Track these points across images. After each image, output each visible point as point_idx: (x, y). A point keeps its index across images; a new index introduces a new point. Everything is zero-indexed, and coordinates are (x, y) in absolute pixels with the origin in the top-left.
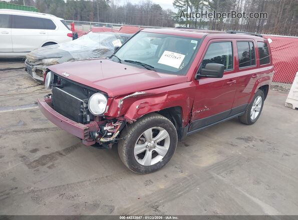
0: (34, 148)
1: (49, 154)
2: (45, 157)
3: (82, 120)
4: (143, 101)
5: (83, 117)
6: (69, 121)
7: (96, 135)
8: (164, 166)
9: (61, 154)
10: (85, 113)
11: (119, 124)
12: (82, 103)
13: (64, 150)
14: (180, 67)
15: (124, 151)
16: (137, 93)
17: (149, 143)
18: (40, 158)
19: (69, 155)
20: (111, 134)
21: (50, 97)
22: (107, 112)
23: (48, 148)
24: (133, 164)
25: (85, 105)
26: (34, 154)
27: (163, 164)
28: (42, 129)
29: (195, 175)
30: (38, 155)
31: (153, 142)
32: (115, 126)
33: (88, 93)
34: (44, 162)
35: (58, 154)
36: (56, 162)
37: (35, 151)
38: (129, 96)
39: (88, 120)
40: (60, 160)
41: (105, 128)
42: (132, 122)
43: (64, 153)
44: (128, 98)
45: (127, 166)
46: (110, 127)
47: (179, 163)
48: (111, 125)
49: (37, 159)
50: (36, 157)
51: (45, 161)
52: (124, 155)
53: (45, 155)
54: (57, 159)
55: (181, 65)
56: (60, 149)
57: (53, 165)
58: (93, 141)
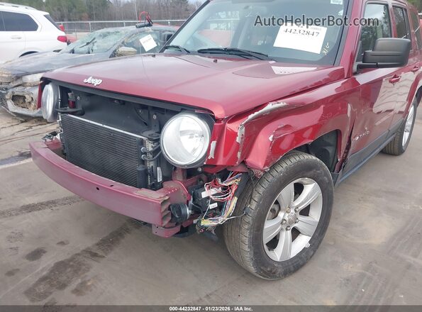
0: (34, 247)
1: (68, 257)
2: (60, 266)
3: (146, 181)
4: (281, 123)
5: (147, 175)
6: (118, 186)
7: (189, 211)
8: (313, 254)
9: (95, 255)
10: (151, 164)
11: (233, 182)
12: (142, 143)
13: (97, 244)
14: (322, 49)
15: (246, 240)
16: (270, 107)
17: (287, 215)
18: (52, 271)
19: (111, 255)
20: (215, 205)
21: (58, 137)
22: (211, 155)
23: (62, 243)
24: (263, 265)
25: (150, 146)
26: (35, 262)
27: (312, 253)
28: (42, 204)
29: (374, 265)
30: (46, 262)
31: (292, 211)
32: (225, 188)
33: (150, 117)
34: (63, 278)
35: (88, 255)
36: (89, 274)
37: (36, 255)
38: (256, 113)
39: (160, 179)
40: (96, 268)
41: (204, 195)
42: (262, 173)
43: (100, 253)
44: (253, 119)
45: (252, 269)
46: (214, 191)
47: (332, 243)
48: (216, 185)
49: (45, 273)
50: (42, 271)
51: (65, 278)
52: (246, 248)
53: (62, 262)
54: (88, 269)
55: (324, 46)
56: (89, 243)
57: (83, 284)
58: (176, 225)
